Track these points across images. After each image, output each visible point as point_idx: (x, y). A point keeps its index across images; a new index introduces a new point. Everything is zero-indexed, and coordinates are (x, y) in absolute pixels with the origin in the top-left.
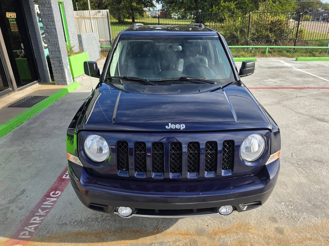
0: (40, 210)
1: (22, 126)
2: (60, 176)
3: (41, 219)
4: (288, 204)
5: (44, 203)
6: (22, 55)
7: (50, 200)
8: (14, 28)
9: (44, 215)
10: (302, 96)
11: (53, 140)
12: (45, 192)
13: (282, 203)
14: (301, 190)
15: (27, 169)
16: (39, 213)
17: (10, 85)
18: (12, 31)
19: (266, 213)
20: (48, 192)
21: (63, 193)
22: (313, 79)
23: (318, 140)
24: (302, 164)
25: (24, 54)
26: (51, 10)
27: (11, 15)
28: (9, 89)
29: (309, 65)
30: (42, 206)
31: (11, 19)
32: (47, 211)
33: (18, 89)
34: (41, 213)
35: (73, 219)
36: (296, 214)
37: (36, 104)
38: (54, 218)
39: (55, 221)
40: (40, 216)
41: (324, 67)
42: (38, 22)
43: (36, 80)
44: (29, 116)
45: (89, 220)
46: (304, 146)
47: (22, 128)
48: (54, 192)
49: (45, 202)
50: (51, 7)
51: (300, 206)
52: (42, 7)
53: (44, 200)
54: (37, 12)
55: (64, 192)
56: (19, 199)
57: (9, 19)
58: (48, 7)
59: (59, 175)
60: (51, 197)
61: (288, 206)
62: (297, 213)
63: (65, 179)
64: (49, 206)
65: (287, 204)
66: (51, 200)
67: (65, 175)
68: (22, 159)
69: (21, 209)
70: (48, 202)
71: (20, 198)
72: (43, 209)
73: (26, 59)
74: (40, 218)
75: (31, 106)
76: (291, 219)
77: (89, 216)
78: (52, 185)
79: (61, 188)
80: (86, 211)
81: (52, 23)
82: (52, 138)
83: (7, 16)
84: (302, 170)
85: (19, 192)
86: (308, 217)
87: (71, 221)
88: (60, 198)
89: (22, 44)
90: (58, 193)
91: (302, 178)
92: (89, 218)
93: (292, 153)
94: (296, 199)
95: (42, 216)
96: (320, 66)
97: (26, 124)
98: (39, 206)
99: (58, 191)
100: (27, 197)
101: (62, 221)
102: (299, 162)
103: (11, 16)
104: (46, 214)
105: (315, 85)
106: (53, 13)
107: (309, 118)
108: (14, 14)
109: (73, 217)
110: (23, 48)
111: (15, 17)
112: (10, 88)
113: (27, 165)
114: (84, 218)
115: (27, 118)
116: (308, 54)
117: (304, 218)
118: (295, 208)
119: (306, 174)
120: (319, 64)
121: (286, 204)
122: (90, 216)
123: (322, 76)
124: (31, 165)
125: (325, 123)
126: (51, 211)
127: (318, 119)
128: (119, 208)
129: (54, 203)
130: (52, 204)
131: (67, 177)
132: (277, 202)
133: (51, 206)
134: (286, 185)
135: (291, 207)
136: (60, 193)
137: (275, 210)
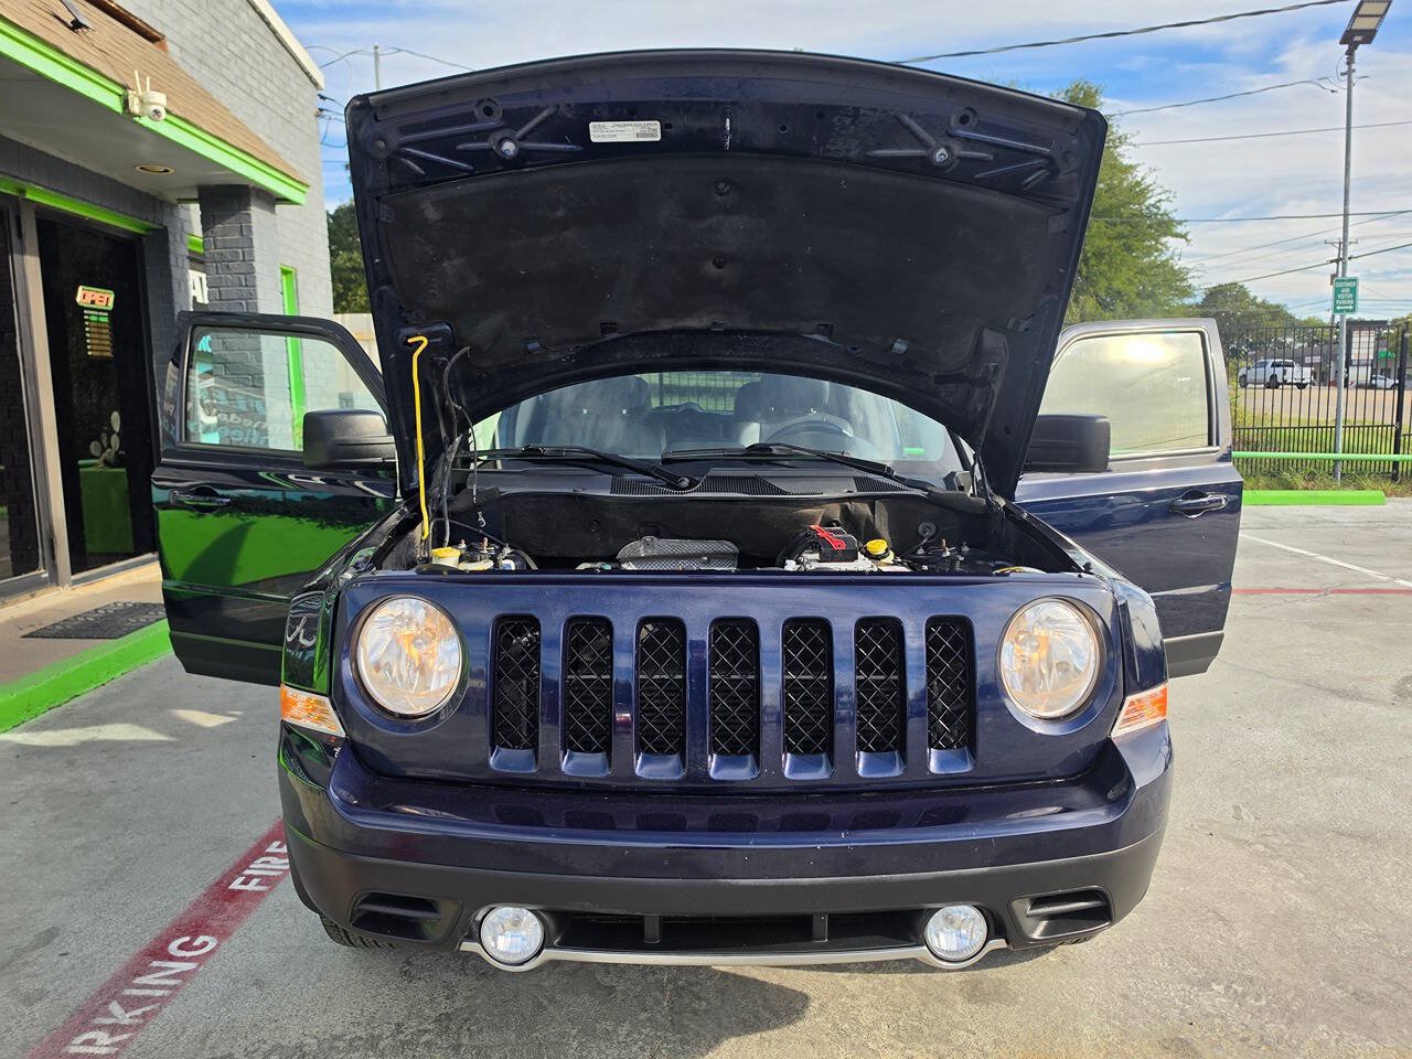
0: (115, 1007)
1: (73, 706)
2: (222, 881)
3: (117, 1039)
4: (1240, 989)
5: (138, 981)
6: (109, 454)
7: (166, 969)
8: (98, 344)
9: (130, 1026)
10: (1255, 617)
11: (200, 754)
12: (147, 940)
13: (1214, 986)
14: (1295, 940)
15: (74, 855)
16: (112, 1016)
17: (43, 559)
18: (90, 353)
19: (1144, 1024)
20: (158, 939)
21: (225, 944)
22: (1295, 561)
23: (1345, 763)
24: (1287, 845)
25: (117, 453)
26: (248, 283)
27: (97, 297)
28: (37, 572)
29: (1272, 518)
30: (127, 992)
31: (92, 312)
32: (148, 1009)
33: (73, 577)
34: (121, 1018)
35: (265, 1042)
36: (1282, 1030)
37: (141, 627)
38: (177, 1038)
39: (181, 1049)
40: (114, 1029)
41: (1333, 524)
43: (153, 551)
44: (108, 674)
45: (337, 1043)
46: (1287, 781)
47: (71, 714)
48: (187, 939)
49: (140, 976)
50: (251, 272)
51: (1294, 999)
52: (217, 273)
53: (140, 967)
55: (236, 940)
56: (26, 963)
57: (85, 312)
58: (242, 271)
59: (217, 875)
60: (172, 958)
61: (1244, 996)
62: (1285, 1025)
63: (240, 891)
64: (159, 993)
65: (1236, 992)
66: (172, 969)
67: (242, 879)
68: (56, 819)
69: (29, 1000)
70: (157, 975)
71: (30, 960)
72: (130, 1003)
73: (124, 470)
74: (112, 1035)
75: (121, 636)
76: (1263, 1048)
77: (338, 1030)
78: (181, 911)
79: (221, 926)
80: (325, 1011)
82: (198, 750)
83: (78, 301)
84: (1289, 868)
85: (30, 938)
86: (1337, 1041)
87: (256, 1051)
88: (211, 961)
89: (115, 416)
90: (205, 944)
91: (1293, 896)
92: (336, 1038)
93: (1237, 808)
94: (1276, 973)
95: (124, 1029)
97: (89, 700)
98: (113, 990)
99: (207, 934)
100: (61, 955)
101: (214, 1048)
102: (1271, 840)
103: (93, 302)
104: (141, 1021)
105: (1304, 581)
106: (256, 294)
107: (1297, 686)
108: (106, 296)
109: (265, 1034)
110: (117, 428)
111: (110, 307)
112: (43, 571)
113: (76, 842)
114: (316, 1038)
115: (96, 679)
116: (1263, 481)
117: (1320, 1044)
118: (1274, 1005)
119: (1308, 882)
120: (1310, 517)
121: (1232, 991)
122: (341, 1028)
123: (1330, 555)
124: (94, 842)
125: (1366, 705)
126: (166, 1010)
127: (1334, 691)
128: (484, 917)
129: (183, 979)
130: (172, 982)
131: (252, 886)
132: (1189, 981)
133: (166, 992)
134: (1223, 919)
135: (1256, 1000)
136: (212, 942)
137: (1183, 1012)
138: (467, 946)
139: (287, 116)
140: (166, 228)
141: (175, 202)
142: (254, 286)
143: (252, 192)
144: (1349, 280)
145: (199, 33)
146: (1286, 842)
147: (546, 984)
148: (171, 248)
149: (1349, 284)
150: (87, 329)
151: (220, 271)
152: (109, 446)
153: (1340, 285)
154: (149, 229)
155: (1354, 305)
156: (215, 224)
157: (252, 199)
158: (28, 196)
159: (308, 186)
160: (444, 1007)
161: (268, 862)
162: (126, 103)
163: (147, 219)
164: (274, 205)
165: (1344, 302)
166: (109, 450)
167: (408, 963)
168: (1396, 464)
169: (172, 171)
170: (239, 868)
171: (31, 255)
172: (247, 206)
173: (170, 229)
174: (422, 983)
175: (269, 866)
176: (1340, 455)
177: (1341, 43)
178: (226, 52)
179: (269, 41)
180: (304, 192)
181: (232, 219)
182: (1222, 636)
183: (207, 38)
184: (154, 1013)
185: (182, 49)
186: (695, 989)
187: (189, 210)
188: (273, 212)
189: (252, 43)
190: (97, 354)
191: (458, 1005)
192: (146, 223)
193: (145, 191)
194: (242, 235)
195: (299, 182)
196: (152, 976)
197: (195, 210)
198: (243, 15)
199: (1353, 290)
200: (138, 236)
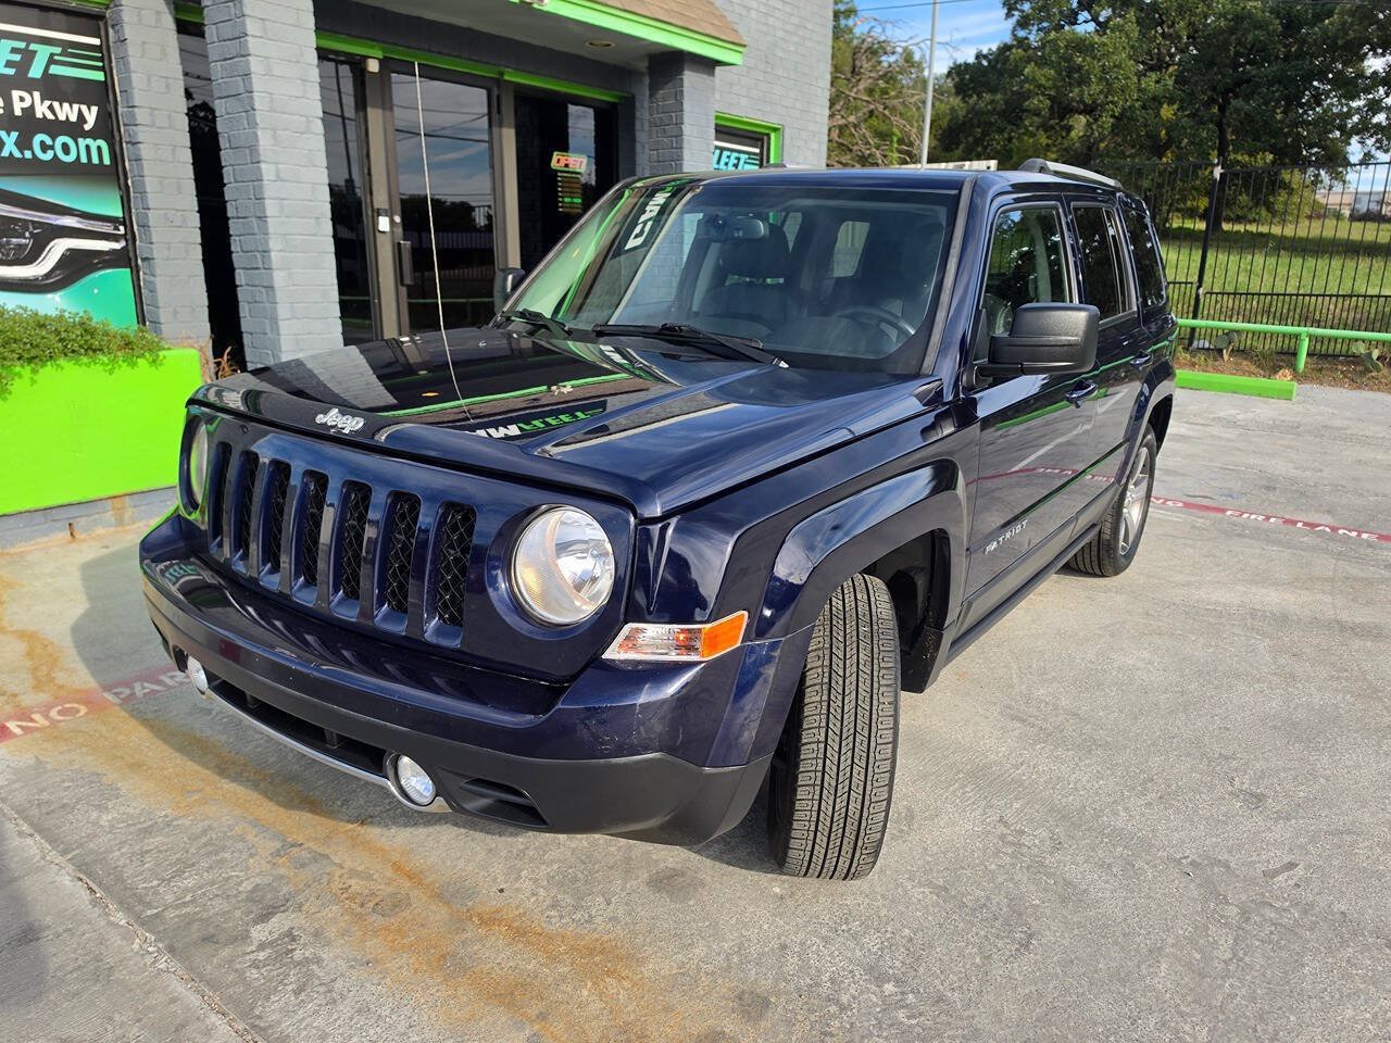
8: (571, 201)
26: (678, 146)
27: (571, 161)
31: (567, 175)
50: (680, 135)
52: (658, 136)
57: (558, 174)
58: (673, 134)
83: (552, 165)
103: (567, 166)
106: (682, 155)
108: (580, 160)
111: (582, 168)
140: (633, 97)
143: (687, 57)
148: (638, 114)
150: (560, 189)
154: (621, 98)
156: (657, 91)
157: (684, 66)
158: (506, 78)
159: (745, 46)
163: (616, 89)
164: (714, 68)
169: (613, 45)
171: (509, 127)
172: (680, 71)
173: (636, 98)
180: (741, 52)
181: (670, 85)
188: (711, 74)
190: (567, 210)
192: (614, 92)
194: (676, 99)
195: (732, 43)
200: (614, 105)
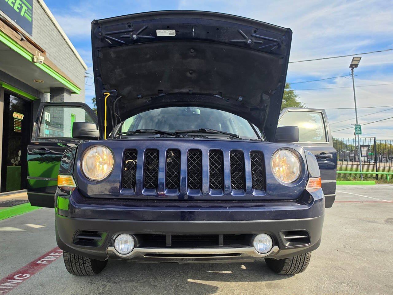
2: (34, 262)
4: (351, 285)
5: (3, 284)
6: (17, 162)
7: (12, 282)
8: (18, 128)
12: (8, 275)
13: (343, 284)
14: (366, 274)
18: (15, 130)
19: (323, 293)
20: (11, 275)
21: (33, 276)
23: (374, 236)
24: (360, 253)
25: (19, 162)
27: (19, 116)
31: (17, 120)
33: (1, 194)
37: (19, 204)
42: (45, 129)
43: (26, 189)
44: (7, 216)
46: (358, 239)
48: (21, 275)
49: (4, 283)
51: (368, 287)
54: (46, 120)
55: (36, 275)
59: (32, 261)
60: (15, 279)
61: (353, 286)
62: (366, 293)
63: (39, 264)
64: (10, 287)
66: (14, 282)
67: (41, 261)
70: (9, 283)
73: (20, 167)
75: (13, 206)
78: (20, 268)
79: (32, 272)
81: (61, 126)
82: (32, 233)
83: (13, 116)
84: (361, 258)
88: (27, 280)
89: (20, 152)
90: (26, 276)
91: (364, 264)
93: (344, 245)
94: (362, 281)
96: (358, 189)
99: (27, 274)
102: (356, 252)
103: (17, 117)
104: (2, 294)
105: (356, 200)
107: (357, 220)
108: (21, 116)
110: (20, 155)
111: (22, 118)
115: (4, 217)
116: (342, 179)
118: (362, 289)
119: (368, 261)
120: (356, 187)
121: (349, 285)
123: (362, 195)
125: (378, 224)
126: (11, 292)
127: (368, 221)
128: (116, 238)
129: (17, 284)
130: (14, 285)
131: (44, 263)
132: (335, 283)
133: (11, 287)
134: (344, 269)
135: (356, 287)
136: (28, 276)
137: (334, 290)
138: (110, 249)
139: (76, 75)
140: (40, 99)
141: (43, 92)
142: (63, 114)
143: (65, 90)
144: (359, 126)
145: (55, 52)
146: (360, 252)
147: (135, 285)
149: (359, 127)
150: (15, 124)
151: (54, 110)
152: (17, 160)
153: (357, 127)
154: (35, 99)
155: (361, 132)
156: (54, 97)
157: (65, 91)
158: (3, 86)
159: (81, 89)
160: (102, 290)
161: (50, 257)
162: (33, 59)
163: (35, 96)
164: (71, 94)
165: (358, 131)
166: (17, 161)
167: (91, 280)
168: (377, 175)
169: (43, 82)
170: (40, 259)
172: (63, 93)
173: (41, 99)
174: (95, 285)
175: (50, 258)
176: (362, 172)
177: (350, 67)
178: (61, 57)
179: (73, 57)
180: (79, 91)
181: (59, 96)
182: (335, 196)
183: (57, 53)
184: (6, 292)
185: (50, 55)
186: (182, 286)
187: (47, 95)
188: (70, 95)
189: (69, 56)
190: (16, 131)
191: (107, 290)
192: (35, 97)
193: (36, 88)
194: (61, 100)
195: (78, 88)
196: (7, 283)
197: (49, 95)
198: (67, 49)
199: (360, 128)
200: (32, 101)
